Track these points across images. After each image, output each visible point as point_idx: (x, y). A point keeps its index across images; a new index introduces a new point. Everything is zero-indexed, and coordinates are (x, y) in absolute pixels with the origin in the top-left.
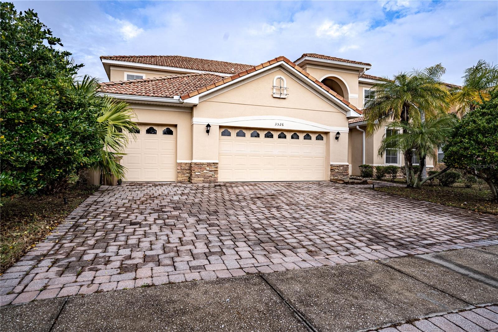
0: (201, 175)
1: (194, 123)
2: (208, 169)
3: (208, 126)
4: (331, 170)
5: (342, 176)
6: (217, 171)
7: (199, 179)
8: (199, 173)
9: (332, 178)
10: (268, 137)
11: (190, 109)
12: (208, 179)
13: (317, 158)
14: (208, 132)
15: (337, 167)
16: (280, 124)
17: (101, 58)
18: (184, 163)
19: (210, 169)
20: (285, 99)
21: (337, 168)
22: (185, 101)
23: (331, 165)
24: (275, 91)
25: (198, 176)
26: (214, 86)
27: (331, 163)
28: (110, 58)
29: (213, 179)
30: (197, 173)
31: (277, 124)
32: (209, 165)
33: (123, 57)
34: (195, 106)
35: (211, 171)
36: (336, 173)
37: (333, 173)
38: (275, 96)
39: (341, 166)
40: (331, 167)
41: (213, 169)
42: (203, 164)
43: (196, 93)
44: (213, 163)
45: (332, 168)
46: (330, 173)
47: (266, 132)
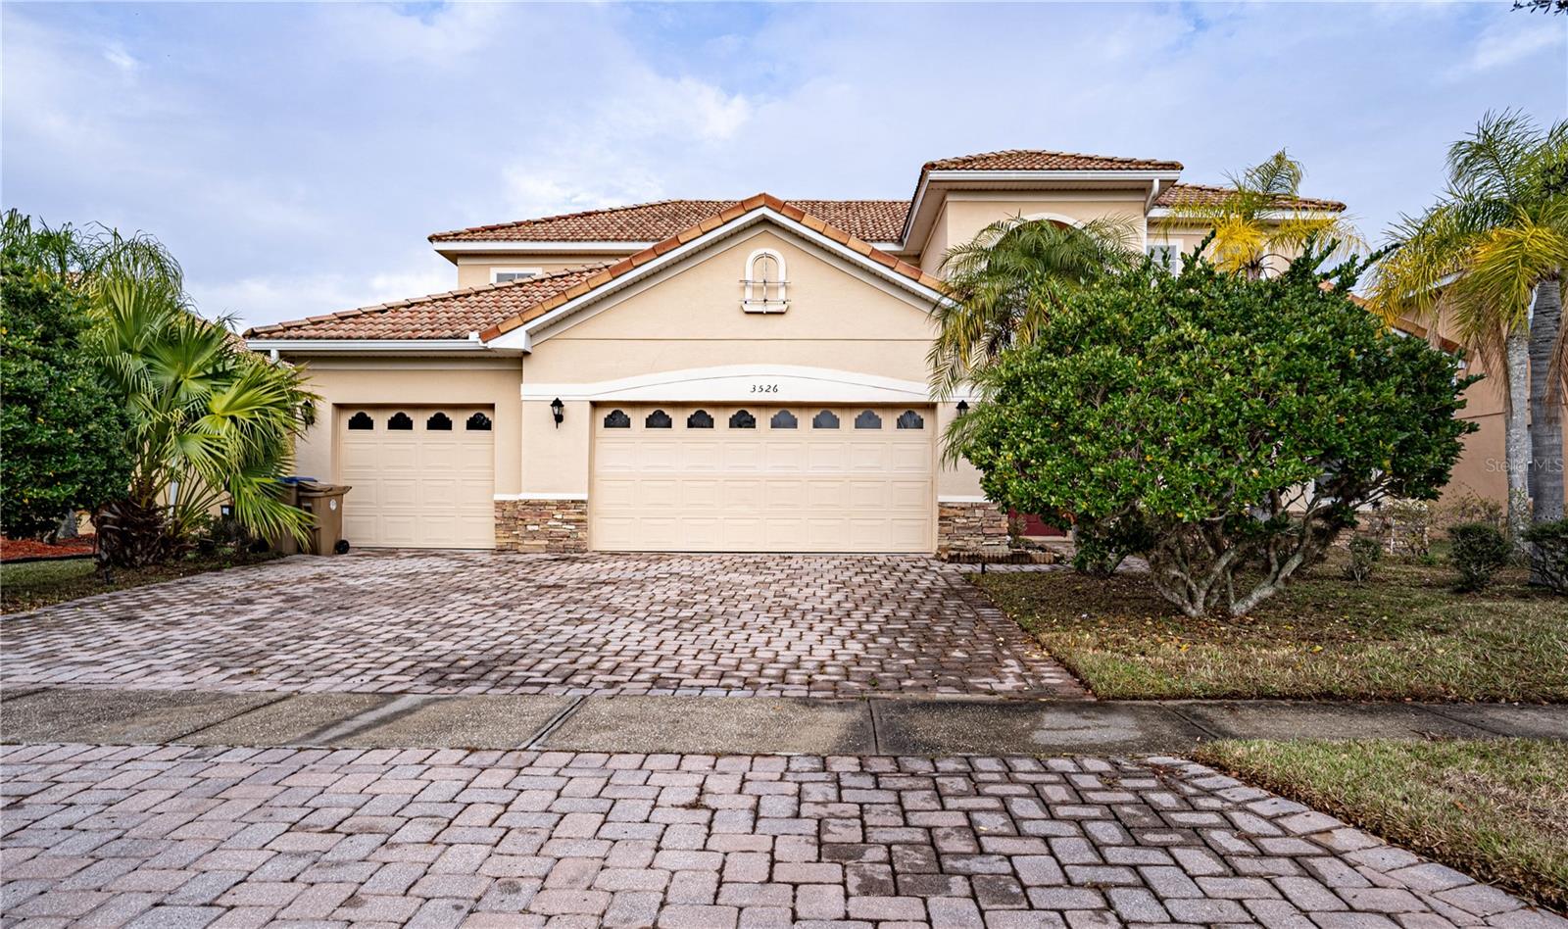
0: (542, 533)
1: (523, 398)
2: (560, 517)
3: (557, 403)
4: (941, 518)
5: (982, 538)
6: (582, 521)
7: (535, 542)
8: (536, 528)
9: (945, 543)
10: (740, 426)
11: (516, 361)
12: (561, 544)
13: (899, 485)
14: (559, 419)
15: (963, 509)
16: (765, 388)
17: (431, 239)
18: (510, 502)
19: (565, 517)
20: (782, 313)
21: (961, 513)
22: (491, 344)
23: (941, 505)
24: (748, 294)
25: (533, 536)
26: (562, 299)
27: (942, 498)
28: (456, 237)
29: (572, 542)
30: (530, 528)
31: (757, 389)
32: (562, 505)
33: (492, 229)
34: (526, 354)
35: (567, 522)
36: (958, 528)
37: (946, 528)
38: (747, 308)
39: (978, 508)
40: (941, 511)
41: (573, 517)
42: (546, 504)
43: (517, 321)
44: (573, 501)
45: (944, 515)
46: (936, 528)
47: (734, 412)
